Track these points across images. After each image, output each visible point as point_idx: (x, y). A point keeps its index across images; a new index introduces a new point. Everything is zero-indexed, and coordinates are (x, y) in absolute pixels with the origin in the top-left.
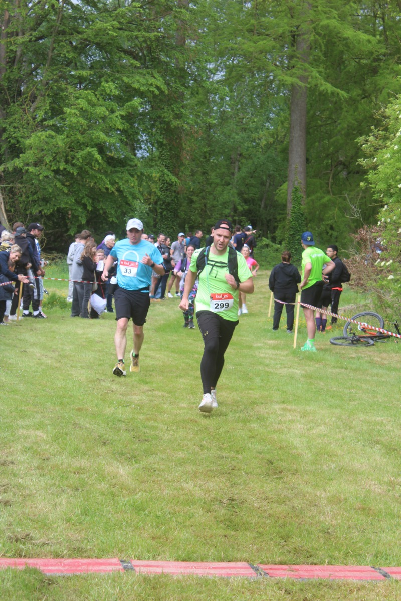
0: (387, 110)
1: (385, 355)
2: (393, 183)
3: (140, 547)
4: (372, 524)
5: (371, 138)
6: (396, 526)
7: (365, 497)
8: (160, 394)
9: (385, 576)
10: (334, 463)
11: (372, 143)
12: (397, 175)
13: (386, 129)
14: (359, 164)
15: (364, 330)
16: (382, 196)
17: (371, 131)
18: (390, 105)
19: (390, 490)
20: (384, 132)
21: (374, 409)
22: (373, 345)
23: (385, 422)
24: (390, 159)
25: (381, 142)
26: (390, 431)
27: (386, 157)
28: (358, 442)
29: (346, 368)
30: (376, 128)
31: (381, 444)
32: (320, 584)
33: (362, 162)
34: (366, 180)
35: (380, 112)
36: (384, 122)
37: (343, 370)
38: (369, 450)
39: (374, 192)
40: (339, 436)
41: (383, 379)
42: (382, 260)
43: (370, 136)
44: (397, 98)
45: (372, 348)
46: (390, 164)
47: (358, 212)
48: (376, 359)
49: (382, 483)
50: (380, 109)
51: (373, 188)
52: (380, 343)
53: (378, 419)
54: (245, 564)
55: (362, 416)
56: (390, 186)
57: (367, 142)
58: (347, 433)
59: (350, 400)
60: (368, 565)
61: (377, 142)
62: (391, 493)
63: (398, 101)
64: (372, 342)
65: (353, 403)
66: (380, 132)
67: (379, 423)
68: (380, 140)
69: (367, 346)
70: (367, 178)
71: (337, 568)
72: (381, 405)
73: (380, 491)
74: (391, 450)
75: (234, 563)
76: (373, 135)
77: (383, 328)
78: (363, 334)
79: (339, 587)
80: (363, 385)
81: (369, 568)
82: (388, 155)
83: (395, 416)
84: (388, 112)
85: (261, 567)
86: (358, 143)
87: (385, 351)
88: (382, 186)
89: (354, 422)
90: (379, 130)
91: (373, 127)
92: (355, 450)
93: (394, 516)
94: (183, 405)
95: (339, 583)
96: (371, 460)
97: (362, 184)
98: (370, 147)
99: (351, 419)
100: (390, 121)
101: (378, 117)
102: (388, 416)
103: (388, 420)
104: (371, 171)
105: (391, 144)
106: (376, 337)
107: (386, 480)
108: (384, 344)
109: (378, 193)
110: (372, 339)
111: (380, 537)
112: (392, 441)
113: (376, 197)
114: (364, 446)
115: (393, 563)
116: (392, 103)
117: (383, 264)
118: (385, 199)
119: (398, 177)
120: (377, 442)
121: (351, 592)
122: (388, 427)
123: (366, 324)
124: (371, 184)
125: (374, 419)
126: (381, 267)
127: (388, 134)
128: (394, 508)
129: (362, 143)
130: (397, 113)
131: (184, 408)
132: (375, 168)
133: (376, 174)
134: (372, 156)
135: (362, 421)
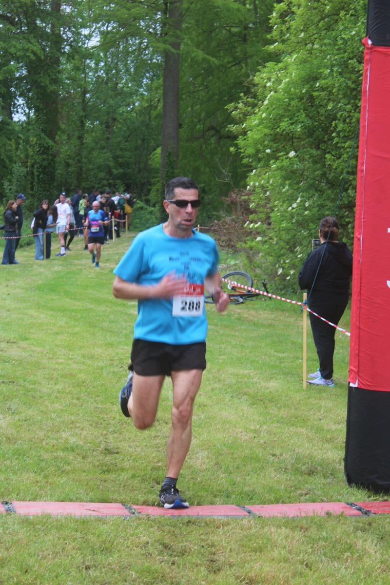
0: (255, 78)
1: (253, 312)
2: (261, 148)
3: (22, 491)
4: (237, 468)
5: (241, 105)
6: (260, 469)
7: (232, 443)
8: (39, 349)
9: (249, 513)
10: (203, 413)
11: (241, 109)
12: (264, 141)
13: (255, 96)
14: (228, 130)
15: (234, 288)
16: (250, 160)
17: (240, 98)
18: (258, 73)
19: (255, 437)
20: (253, 100)
21: (242, 363)
22: (242, 303)
23: (252, 374)
24: (259, 125)
25: (249, 109)
26: (256, 383)
27: (255, 123)
28: (226, 393)
29: (217, 325)
30: (245, 96)
31: (248, 395)
32: (189, 522)
33: (233, 128)
34: (236, 146)
35: (249, 80)
36: (253, 90)
37: (213, 327)
38: (236, 400)
39: (244, 156)
40: (210, 388)
41: (251, 336)
42: (251, 222)
43: (239, 103)
44: (265, 67)
45: (240, 306)
46: (258, 130)
47: (228, 175)
48: (245, 316)
49: (248, 430)
50: (248, 76)
51: (241, 153)
52: (248, 302)
53: (246, 372)
54: (120, 505)
55: (231, 370)
56: (258, 151)
57: (236, 108)
58: (216, 385)
59: (220, 355)
60: (233, 504)
61: (246, 109)
62: (256, 440)
63: (266, 70)
64: (241, 300)
65: (223, 357)
66: (249, 99)
67: (246, 376)
68: (249, 106)
69: (237, 304)
70: (237, 144)
71: (205, 507)
72: (248, 359)
73: (246, 438)
74: (257, 400)
75: (110, 504)
76: (243, 102)
77: (252, 287)
78: (233, 293)
79: (207, 524)
80: (232, 341)
81: (234, 506)
82: (257, 122)
83: (261, 368)
84: (256, 79)
85: (135, 507)
86: (227, 109)
87: (254, 309)
88: (250, 151)
89: (223, 375)
90: (248, 98)
91: (242, 94)
92: (224, 401)
93: (259, 461)
94: (60, 361)
95: (206, 521)
96: (239, 410)
97: (232, 149)
98: (240, 114)
99: (220, 372)
100: (258, 89)
101: (247, 85)
102: (255, 369)
103: (255, 373)
104: (240, 137)
105: (259, 111)
106: (245, 295)
107: (253, 428)
108: (253, 302)
109: (246, 157)
110: (241, 297)
111: (245, 479)
112: (258, 392)
113: (245, 161)
114: (232, 397)
115: (257, 502)
116: (260, 71)
117: (251, 226)
118: (254, 164)
119: (266, 143)
120: (245, 394)
121: (218, 527)
122: (254, 380)
123: (236, 283)
124: (240, 149)
125: (241, 372)
126: (250, 229)
127: (256, 102)
128: (259, 453)
129: (232, 109)
130: (265, 81)
131: (61, 363)
132: (245, 133)
133: (245, 139)
134: (241, 122)
135: (231, 374)
